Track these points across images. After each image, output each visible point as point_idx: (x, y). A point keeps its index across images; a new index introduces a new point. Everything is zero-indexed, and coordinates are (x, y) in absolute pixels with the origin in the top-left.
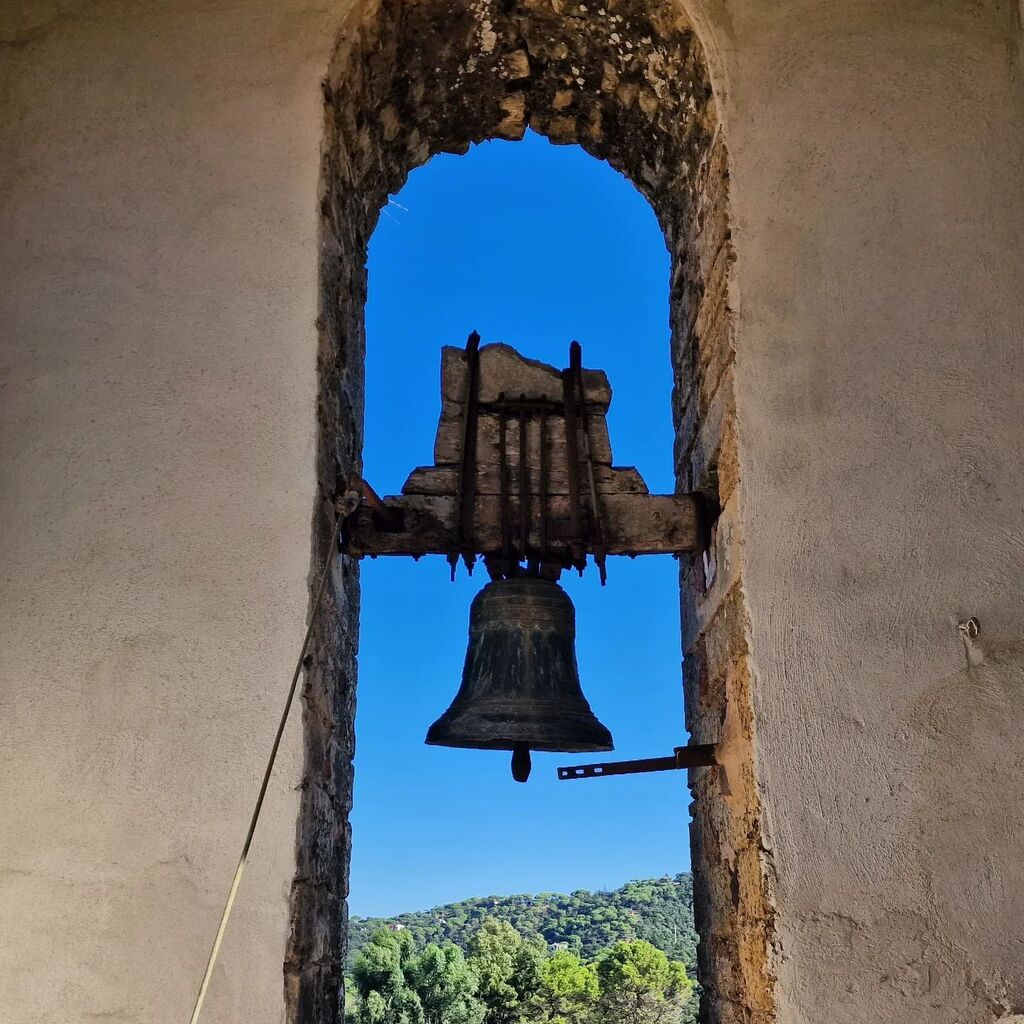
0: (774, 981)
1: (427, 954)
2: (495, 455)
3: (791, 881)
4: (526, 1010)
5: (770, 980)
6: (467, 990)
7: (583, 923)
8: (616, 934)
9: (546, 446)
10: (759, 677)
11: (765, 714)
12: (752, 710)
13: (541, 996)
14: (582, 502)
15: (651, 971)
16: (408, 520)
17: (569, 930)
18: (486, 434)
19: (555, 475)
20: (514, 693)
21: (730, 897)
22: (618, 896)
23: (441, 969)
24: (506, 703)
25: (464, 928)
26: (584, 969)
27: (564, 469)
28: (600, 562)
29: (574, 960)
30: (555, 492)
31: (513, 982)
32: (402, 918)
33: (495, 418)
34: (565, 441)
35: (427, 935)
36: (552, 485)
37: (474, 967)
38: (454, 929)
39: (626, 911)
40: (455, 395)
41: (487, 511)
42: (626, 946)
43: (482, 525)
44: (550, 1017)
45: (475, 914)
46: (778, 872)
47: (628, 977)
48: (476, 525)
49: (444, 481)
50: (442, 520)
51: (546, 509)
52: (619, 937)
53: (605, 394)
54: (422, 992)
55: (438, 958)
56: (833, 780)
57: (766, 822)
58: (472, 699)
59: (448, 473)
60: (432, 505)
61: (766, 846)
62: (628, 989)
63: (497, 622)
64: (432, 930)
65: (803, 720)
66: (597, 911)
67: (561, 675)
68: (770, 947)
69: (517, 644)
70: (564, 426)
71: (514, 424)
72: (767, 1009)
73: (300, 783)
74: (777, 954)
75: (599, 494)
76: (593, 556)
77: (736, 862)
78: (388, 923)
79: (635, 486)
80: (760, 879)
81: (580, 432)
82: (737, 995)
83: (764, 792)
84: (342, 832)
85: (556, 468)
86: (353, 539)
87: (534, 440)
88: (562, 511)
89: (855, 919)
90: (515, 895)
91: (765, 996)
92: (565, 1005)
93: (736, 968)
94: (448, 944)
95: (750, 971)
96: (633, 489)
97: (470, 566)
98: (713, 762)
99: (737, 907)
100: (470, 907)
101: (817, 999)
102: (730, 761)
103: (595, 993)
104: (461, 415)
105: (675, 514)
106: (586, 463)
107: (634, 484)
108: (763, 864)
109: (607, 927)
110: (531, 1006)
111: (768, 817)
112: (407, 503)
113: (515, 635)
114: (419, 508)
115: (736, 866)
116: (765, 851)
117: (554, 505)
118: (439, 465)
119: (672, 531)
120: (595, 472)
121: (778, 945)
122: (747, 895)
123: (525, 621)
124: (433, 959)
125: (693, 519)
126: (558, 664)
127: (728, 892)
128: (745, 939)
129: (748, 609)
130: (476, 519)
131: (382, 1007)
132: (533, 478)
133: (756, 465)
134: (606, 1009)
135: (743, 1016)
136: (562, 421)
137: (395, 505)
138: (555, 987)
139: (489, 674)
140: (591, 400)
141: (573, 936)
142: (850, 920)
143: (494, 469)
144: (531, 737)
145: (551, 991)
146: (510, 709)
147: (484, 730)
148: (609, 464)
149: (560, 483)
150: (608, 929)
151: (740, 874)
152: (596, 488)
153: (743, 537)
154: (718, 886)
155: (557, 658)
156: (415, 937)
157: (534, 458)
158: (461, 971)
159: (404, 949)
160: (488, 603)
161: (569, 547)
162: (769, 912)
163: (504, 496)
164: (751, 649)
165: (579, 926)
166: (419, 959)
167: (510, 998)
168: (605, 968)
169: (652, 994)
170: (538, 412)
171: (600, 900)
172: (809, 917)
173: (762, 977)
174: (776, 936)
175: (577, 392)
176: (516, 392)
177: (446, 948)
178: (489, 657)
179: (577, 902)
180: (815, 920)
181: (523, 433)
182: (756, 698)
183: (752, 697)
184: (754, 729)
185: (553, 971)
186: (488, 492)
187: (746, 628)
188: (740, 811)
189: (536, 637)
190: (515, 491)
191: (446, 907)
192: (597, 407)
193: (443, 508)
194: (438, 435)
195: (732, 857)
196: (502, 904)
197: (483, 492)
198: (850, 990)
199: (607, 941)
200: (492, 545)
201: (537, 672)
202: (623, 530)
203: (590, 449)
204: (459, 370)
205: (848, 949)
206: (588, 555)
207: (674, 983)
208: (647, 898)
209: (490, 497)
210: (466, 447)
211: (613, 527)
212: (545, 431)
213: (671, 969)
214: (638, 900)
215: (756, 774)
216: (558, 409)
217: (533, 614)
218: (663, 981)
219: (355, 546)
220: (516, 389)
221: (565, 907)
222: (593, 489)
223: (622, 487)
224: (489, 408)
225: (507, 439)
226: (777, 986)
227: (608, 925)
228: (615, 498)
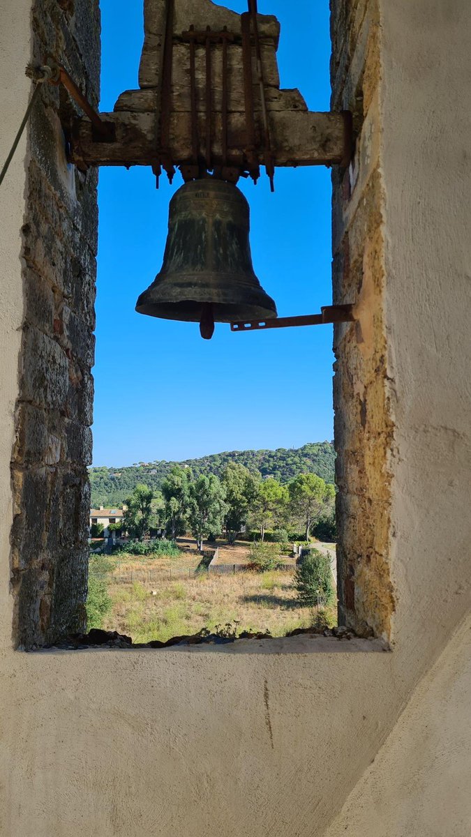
0: (391, 477)
1: (200, 479)
2: (187, 79)
3: (408, 403)
4: (251, 508)
5: (388, 476)
6: (220, 497)
7: (282, 465)
8: (299, 470)
9: (227, 71)
10: (390, 240)
11: (394, 271)
12: (384, 268)
13: (259, 500)
14: (255, 117)
15: (317, 489)
16: (119, 133)
17: (274, 468)
18: (179, 61)
19: (234, 95)
20: (199, 267)
21: (359, 421)
22: (300, 452)
23: (207, 487)
24: (193, 275)
25: (220, 467)
26: (282, 488)
27: (241, 90)
28: (270, 173)
29: (276, 483)
30: (233, 110)
31: (244, 494)
32: (188, 462)
33: (186, 47)
34: (242, 67)
35: (200, 471)
36: (232, 103)
37: (224, 486)
38: (214, 467)
39: (304, 459)
40: (154, 28)
41: (180, 126)
42: (304, 476)
43: (177, 137)
44: (264, 511)
45: (225, 460)
46: (399, 395)
47: (304, 491)
48: (172, 136)
49: (146, 101)
50: (145, 132)
51: (226, 123)
52: (300, 472)
53: (274, 26)
54: (197, 498)
55: (206, 482)
56: (446, 323)
57: (390, 357)
58: (168, 272)
59: (150, 94)
60: (137, 120)
61: (389, 374)
62: (304, 497)
63: (187, 213)
64: (203, 468)
65: (424, 275)
66: (289, 459)
67: (236, 256)
68: (389, 452)
69: (203, 228)
70: (241, 54)
71: (201, 52)
72: (385, 499)
73: (20, 325)
74: (394, 456)
75: (268, 111)
76: (264, 166)
77: (365, 393)
78: (180, 464)
79: (297, 104)
80: (384, 400)
81: (254, 58)
82: (361, 491)
83: (390, 333)
84: (81, 378)
85: (235, 89)
86: (76, 148)
87: (218, 66)
88: (239, 126)
89: (458, 430)
90: (247, 450)
91: (384, 489)
92: (271, 506)
93: (362, 471)
94: (211, 475)
95: (372, 472)
96: (295, 107)
97: (170, 176)
98: (351, 318)
99: (364, 428)
100: (223, 456)
101: (425, 491)
102: (363, 316)
103: (287, 500)
104: (159, 45)
105: (328, 128)
106: (259, 85)
107: (295, 101)
108: (387, 389)
109: (294, 467)
110: (254, 505)
111: (392, 353)
112: (117, 118)
113: (201, 223)
114: (127, 122)
115: (364, 397)
116: (388, 379)
117: (233, 121)
118: (143, 88)
119: (326, 142)
120: (265, 92)
121: (395, 451)
122: (372, 416)
123: (210, 211)
124: (203, 482)
125: (342, 131)
126: (234, 246)
127: (359, 417)
128: (369, 449)
129: (383, 186)
130: (171, 131)
131: (177, 505)
132: (216, 97)
133: (394, 64)
134: (293, 507)
135: (365, 505)
136: (240, 50)
137: (108, 120)
138: (266, 497)
139: (181, 254)
140: (263, 33)
141: (276, 472)
142: (454, 431)
143: (186, 90)
144: (210, 299)
145: (264, 499)
146: (195, 279)
147: (174, 294)
148: (277, 87)
149: (238, 102)
150: (295, 468)
151: (368, 402)
152: (265, 104)
153: (382, 126)
154: (351, 415)
155: (234, 242)
156: (194, 471)
157: (217, 80)
158: (217, 488)
159: (189, 476)
160: (180, 198)
161: (245, 155)
162: (390, 426)
163: (194, 112)
164: (384, 219)
165: (280, 467)
166: (195, 482)
167: (244, 502)
168: (292, 487)
169: (316, 500)
170: (221, 42)
171: (291, 453)
172: (421, 429)
173: (382, 475)
174: (394, 444)
175: (252, 25)
176: (202, 26)
177: (210, 476)
178: (181, 241)
179: (279, 454)
180: (425, 431)
181: (209, 59)
182: (387, 259)
183: (384, 258)
184: (384, 284)
185: (265, 489)
186: (181, 110)
187: (382, 202)
188: (370, 352)
189: (217, 224)
190: (202, 108)
191: (211, 456)
192: (269, 39)
193: (145, 123)
194: (141, 61)
195: (362, 390)
196: (239, 455)
197: (177, 109)
198: (451, 484)
199: (294, 474)
200: (185, 154)
201: (218, 251)
202: (287, 140)
203: (262, 72)
204: (158, 8)
205: (451, 453)
206: (260, 166)
207: (328, 495)
208: (315, 452)
209: (183, 114)
210: (163, 73)
211: (280, 138)
212: (226, 58)
213: (327, 488)
214: (311, 453)
215: (385, 320)
216: (236, 41)
217: (215, 206)
218: (323, 494)
219: (77, 153)
220: (203, 23)
221: (273, 457)
222: (263, 106)
223: (287, 105)
224: (182, 39)
225: (196, 65)
226: (393, 481)
227: (295, 466)
228: (281, 114)
